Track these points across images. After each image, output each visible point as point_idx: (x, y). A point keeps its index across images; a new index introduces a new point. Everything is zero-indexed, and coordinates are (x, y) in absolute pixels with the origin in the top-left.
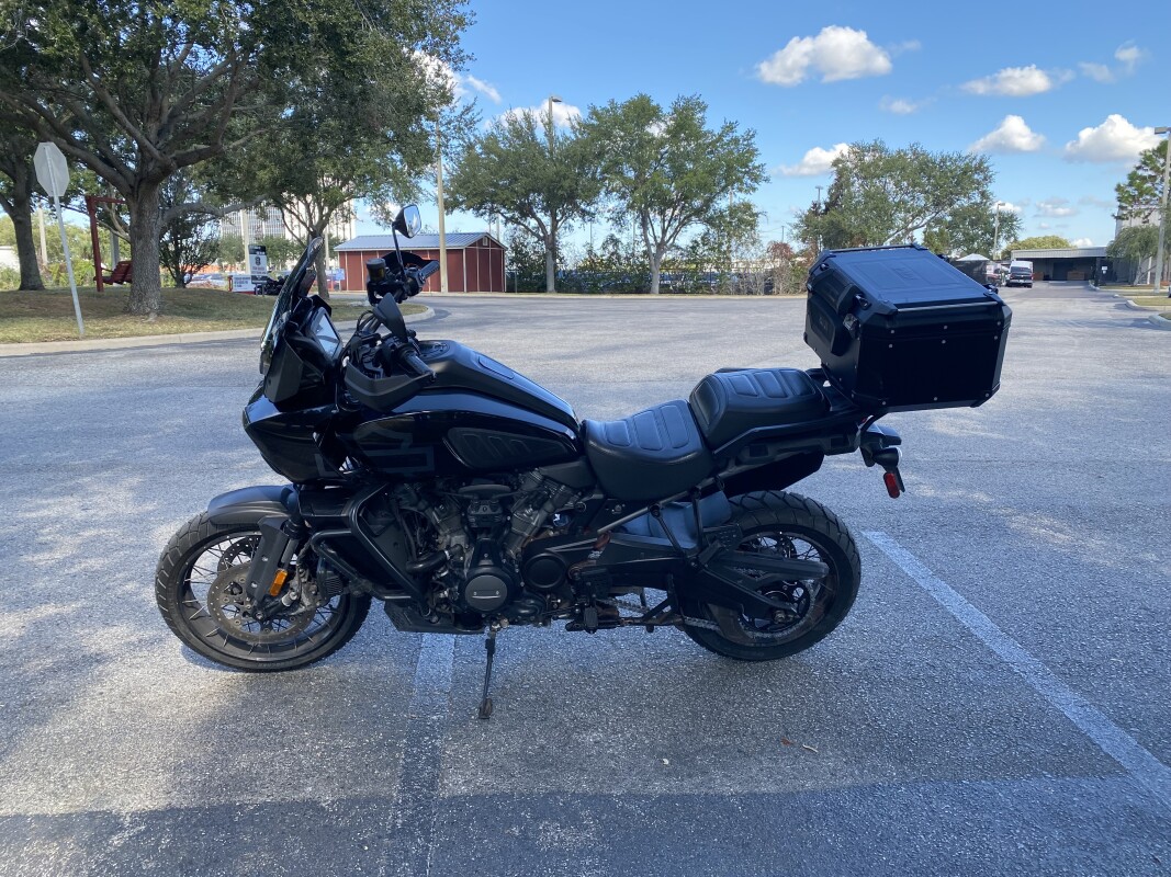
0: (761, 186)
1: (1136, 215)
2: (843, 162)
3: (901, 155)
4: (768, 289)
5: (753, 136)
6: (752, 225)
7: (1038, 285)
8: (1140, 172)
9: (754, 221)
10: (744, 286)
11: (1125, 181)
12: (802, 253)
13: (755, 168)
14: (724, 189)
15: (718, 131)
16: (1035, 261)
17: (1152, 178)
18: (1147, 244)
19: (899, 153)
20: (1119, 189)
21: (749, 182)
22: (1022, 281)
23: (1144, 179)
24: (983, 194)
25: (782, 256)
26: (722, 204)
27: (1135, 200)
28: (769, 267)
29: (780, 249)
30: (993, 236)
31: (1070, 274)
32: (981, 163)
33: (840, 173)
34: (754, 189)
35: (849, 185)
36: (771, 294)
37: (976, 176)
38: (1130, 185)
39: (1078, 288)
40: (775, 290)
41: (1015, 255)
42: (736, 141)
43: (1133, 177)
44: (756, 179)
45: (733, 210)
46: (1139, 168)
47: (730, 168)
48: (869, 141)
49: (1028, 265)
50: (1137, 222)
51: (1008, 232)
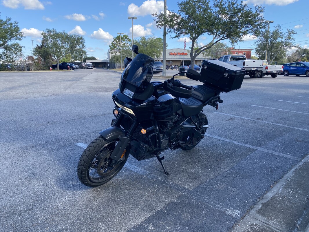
0: (23, 38)
1: (114, 53)
2: (44, 34)
3: (61, 33)
4: (28, 70)
5: (17, 23)
6: (21, 50)
7: (94, 69)
8: (114, 43)
9: (21, 49)
10: (20, 68)
11: (111, 44)
12: (37, 59)
13: (21, 33)
14: (10, 39)
15: (5, 20)
16: (92, 62)
17: (116, 44)
18: (117, 59)
19: (60, 33)
20: (110, 46)
21: (19, 37)
22: (91, 68)
23: (114, 44)
24: (83, 45)
25: (31, 60)
26: (10, 43)
27: (114, 49)
28: (27, 63)
29: (30, 58)
30: (81, 56)
31: (99, 66)
32: (82, 37)
33: (44, 37)
34: (21, 39)
35: (47, 40)
36: (29, 71)
37: (81, 41)
38: (112, 45)
39: (102, 69)
40: (31, 70)
41: (87, 61)
42: (11, 24)
43: (112, 43)
44: (21, 36)
45: (13, 45)
46: (113, 42)
47: (12, 32)
48: (51, 29)
49: (91, 64)
50: (114, 54)
51: (85, 55)
